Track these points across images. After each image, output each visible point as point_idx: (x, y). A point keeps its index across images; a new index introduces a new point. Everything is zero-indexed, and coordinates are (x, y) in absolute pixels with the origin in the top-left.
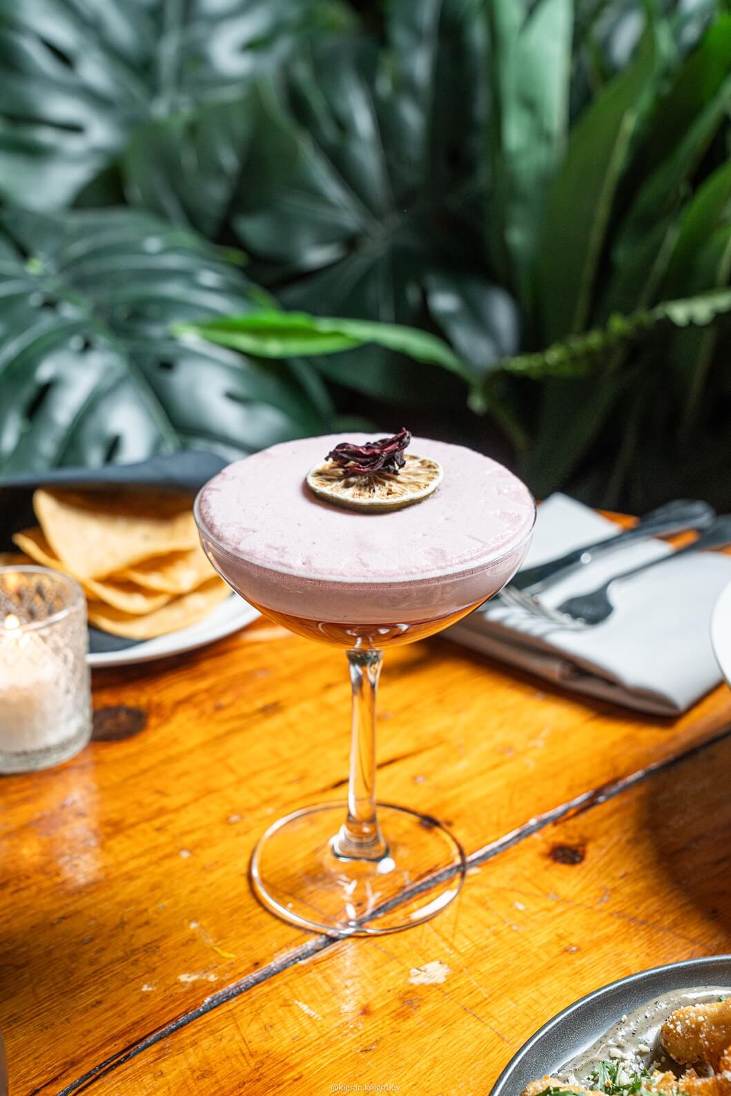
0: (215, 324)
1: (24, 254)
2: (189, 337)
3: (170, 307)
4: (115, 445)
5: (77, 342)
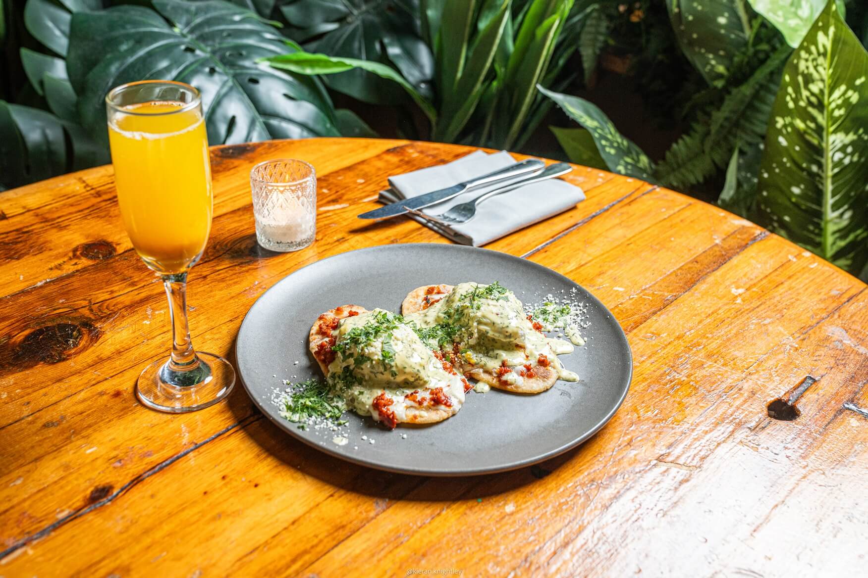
0: (275, 58)
1: (171, 25)
2: (264, 65)
3: (252, 50)
4: (232, 123)
5: (207, 70)
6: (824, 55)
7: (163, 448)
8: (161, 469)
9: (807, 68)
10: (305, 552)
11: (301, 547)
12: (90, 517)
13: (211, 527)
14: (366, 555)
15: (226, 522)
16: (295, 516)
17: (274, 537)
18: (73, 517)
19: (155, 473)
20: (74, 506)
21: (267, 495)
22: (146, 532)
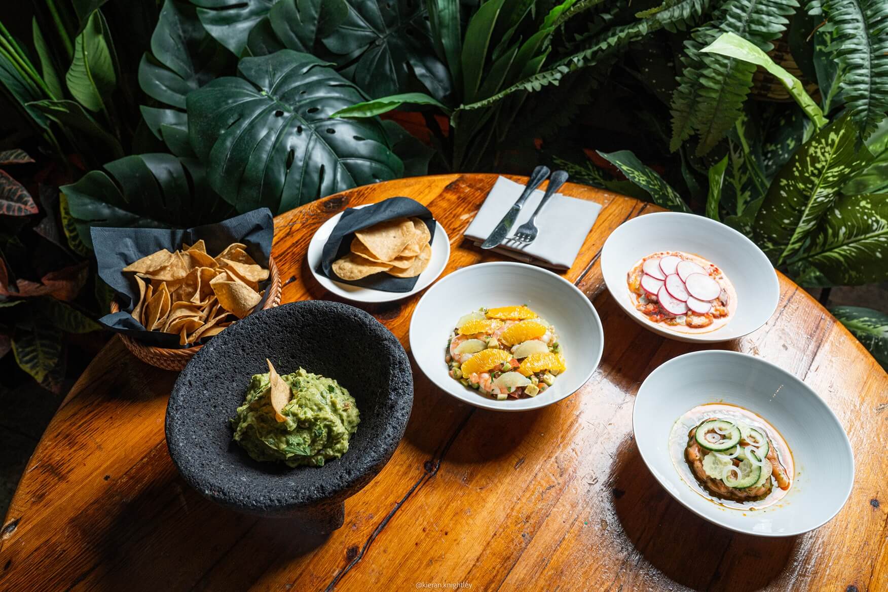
1: (259, 89)
4: (322, 170)
5: (295, 130)
6: (832, 145)
7: (378, 511)
8: (383, 527)
9: (816, 152)
10: (492, 581)
11: (487, 578)
12: (353, 573)
13: (429, 571)
14: (528, 578)
15: (437, 565)
16: (478, 554)
17: (469, 573)
18: (343, 574)
19: (380, 532)
20: (340, 566)
21: (455, 540)
22: (391, 580)
